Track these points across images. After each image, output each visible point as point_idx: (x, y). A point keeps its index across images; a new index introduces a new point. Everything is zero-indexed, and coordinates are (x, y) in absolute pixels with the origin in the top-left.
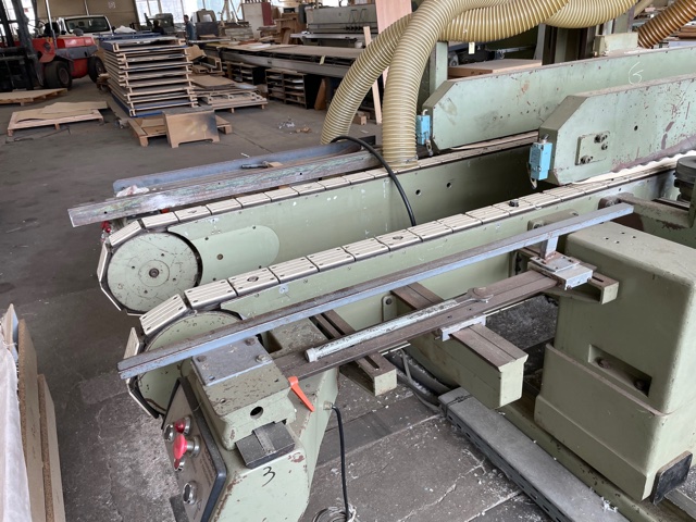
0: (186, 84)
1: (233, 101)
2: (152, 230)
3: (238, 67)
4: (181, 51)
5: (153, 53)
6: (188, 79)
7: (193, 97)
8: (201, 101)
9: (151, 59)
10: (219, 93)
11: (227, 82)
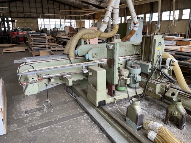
0: (46, 44)
1: (57, 49)
2: (27, 64)
3: (60, 41)
4: (46, 37)
5: (39, 37)
6: (47, 43)
7: (47, 47)
8: (49, 48)
9: (38, 38)
10: (54, 47)
11: (57, 44)
